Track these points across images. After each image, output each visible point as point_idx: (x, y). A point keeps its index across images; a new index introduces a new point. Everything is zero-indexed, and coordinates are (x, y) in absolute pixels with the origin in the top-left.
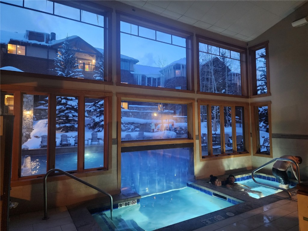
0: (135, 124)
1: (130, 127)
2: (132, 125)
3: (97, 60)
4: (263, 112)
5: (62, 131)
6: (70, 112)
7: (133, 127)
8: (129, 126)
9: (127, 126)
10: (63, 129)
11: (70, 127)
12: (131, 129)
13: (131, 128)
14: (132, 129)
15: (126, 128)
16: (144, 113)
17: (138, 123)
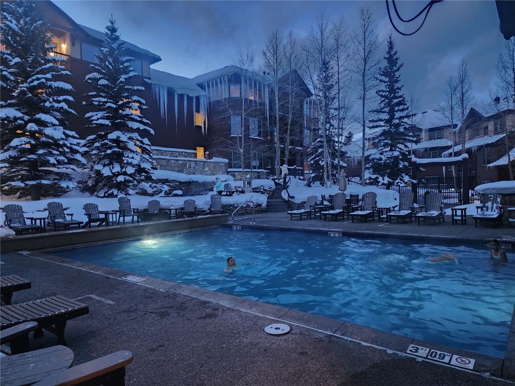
0: (169, 182)
1: (162, 189)
2: (164, 184)
3: (73, 44)
4: (388, 161)
5: (19, 197)
6: (51, 154)
7: (166, 188)
8: (158, 186)
9: (156, 187)
10: (21, 193)
11: (51, 186)
12: (163, 193)
13: (164, 190)
14: (166, 192)
15: (155, 189)
16: (180, 162)
17: (175, 181)
